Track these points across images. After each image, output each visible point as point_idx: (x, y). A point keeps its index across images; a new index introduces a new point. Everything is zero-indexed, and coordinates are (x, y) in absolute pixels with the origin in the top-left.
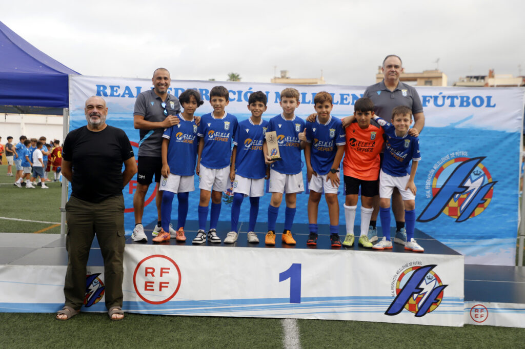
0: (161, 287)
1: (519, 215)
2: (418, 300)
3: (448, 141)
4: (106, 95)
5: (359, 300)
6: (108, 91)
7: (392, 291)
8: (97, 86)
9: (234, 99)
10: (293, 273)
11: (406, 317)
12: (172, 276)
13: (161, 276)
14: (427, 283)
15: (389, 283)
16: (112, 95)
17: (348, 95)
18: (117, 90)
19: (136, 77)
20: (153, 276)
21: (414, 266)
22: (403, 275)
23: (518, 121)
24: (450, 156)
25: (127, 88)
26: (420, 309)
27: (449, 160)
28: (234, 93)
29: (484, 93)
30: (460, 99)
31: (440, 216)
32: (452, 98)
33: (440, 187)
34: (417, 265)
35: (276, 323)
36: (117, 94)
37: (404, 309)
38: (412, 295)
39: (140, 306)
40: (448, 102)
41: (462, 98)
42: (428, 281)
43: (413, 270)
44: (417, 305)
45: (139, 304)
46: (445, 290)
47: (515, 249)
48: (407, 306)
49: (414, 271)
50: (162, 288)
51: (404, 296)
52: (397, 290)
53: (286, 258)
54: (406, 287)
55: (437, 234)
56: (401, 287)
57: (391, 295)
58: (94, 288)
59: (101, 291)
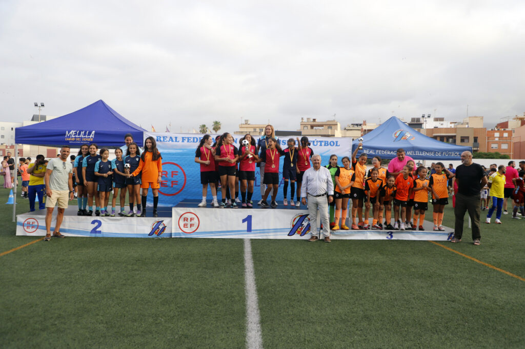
2: (301, 229)
4: (161, 141)
10: (248, 219)
11: (296, 237)
12: (195, 221)
13: (191, 221)
15: (289, 223)
20: (187, 221)
22: (295, 219)
26: (302, 233)
35: (241, 241)
38: (299, 227)
39: (182, 234)
42: (305, 221)
43: (299, 216)
48: (297, 232)
50: (191, 227)
51: (295, 228)
53: (245, 213)
54: (296, 224)
56: (294, 224)
57: (290, 227)
58: (161, 227)
59: (164, 228)
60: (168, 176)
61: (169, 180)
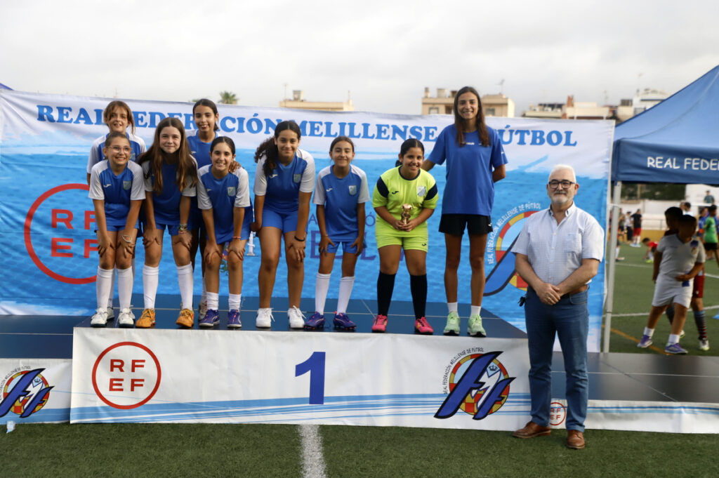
0: (133, 385)
1: (605, 287)
2: (478, 397)
3: (516, 190)
4: (51, 120)
5: (401, 400)
6: (55, 115)
7: (445, 386)
8: (38, 106)
9: (233, 129)
10: (315, 366)
11: (461, 421)
12: (149, 370)
13: (133, 370)
14: (490, 375)
15: (441, 376)
16: (61, 120)
17: (388, 126)
18: (67, 113)
19: (94, 96)
20: (122, 370)
21: (473, 353)
22: (459, 365)
23: (604, 164)
24: (518, 209)
25: (83, 111)
26: (479, 409)
27: (516, 215)
28: (233, 120)
29: (562, 127)
30: (531, 134)
31: (506, 288)
32: (522, 132)
33: (506, 250)
34: (477, 352)
35: (290, 434)
36: (69, 119)
37: (459, 410)
38: (470, 391)
39: (103, 412)
40: (516, 138)
41: (535, 132)
42: (491, 373)
43: (471, 358)
44: (475, 404)
45: (100, 409)
46: (512, 384)
47: (600, 330)
48: (463, 406)
49: (473, 360)
50: (135, 388)
51: (459, 392)
52: (451, 385)
53: (305, 344)
54: (462, 381)
55: (501, 311)
56: (456, 382)
57: (442, 392)
58: (34, 390)
59: (44, 394)
60: (73, 224)
61: (79, 237)
